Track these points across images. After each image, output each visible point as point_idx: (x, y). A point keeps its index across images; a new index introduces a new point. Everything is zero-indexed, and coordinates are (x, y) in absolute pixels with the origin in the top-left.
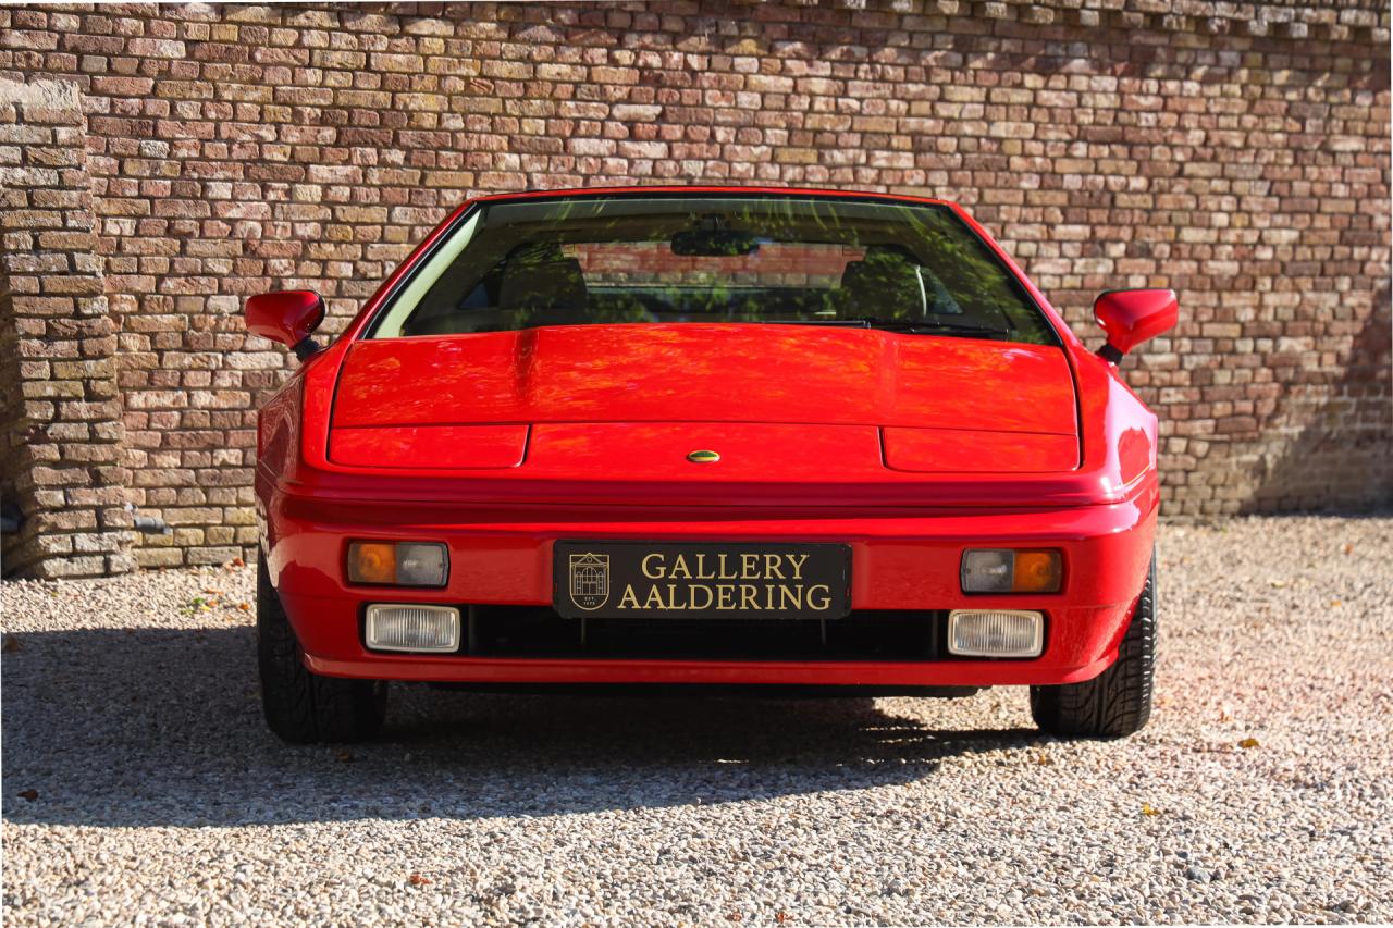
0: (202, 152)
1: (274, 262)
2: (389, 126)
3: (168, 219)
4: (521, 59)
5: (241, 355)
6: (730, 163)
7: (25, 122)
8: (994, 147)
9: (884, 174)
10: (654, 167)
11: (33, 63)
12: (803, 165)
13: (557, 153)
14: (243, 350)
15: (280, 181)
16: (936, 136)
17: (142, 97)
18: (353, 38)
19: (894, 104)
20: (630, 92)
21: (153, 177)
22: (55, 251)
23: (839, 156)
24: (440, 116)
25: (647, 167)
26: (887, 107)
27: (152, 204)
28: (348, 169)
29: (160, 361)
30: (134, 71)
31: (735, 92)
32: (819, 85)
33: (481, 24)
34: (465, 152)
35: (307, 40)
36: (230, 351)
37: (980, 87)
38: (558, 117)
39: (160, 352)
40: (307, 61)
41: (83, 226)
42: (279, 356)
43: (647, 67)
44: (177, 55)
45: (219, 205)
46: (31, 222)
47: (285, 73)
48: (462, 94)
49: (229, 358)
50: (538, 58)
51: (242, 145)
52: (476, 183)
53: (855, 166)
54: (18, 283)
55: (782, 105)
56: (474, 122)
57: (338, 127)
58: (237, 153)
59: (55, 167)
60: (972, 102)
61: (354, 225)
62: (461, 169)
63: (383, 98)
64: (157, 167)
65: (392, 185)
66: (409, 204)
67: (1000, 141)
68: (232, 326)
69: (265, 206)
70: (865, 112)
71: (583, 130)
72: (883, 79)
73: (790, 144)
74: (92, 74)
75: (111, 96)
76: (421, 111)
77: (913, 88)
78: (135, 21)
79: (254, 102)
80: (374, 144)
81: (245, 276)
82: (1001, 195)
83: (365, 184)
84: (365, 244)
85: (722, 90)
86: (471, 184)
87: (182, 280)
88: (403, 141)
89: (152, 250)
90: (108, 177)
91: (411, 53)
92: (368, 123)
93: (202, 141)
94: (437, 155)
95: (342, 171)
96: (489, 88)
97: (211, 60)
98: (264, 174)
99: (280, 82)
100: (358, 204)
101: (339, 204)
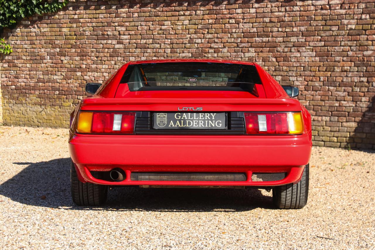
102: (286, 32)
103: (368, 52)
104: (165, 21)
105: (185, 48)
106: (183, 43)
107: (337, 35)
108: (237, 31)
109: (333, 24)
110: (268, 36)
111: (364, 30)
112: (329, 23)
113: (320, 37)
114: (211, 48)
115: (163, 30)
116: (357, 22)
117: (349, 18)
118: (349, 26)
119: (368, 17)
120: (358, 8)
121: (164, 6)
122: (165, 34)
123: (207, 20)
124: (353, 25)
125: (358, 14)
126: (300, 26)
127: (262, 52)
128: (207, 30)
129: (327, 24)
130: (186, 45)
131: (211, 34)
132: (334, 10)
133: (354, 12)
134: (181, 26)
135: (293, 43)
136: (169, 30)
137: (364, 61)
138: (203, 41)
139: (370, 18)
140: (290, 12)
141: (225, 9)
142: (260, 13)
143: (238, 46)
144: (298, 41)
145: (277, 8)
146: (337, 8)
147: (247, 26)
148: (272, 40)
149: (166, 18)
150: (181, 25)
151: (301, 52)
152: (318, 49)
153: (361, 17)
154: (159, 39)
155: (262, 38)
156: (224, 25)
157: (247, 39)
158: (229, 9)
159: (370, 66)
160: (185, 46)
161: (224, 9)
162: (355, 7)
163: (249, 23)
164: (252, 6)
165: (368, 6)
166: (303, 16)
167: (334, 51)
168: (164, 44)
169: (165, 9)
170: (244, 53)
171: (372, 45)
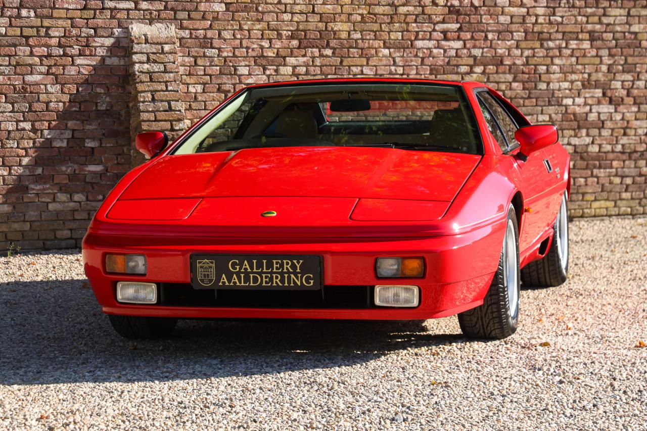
0: (234, 53)
2: (324, 38)
3: (218, 84)
4: (389, 5)
6: (495, 49)
7: (149, 43)
8: (633, 36)
9: (575, 51)
10: (456, 53)
11: (153, 16)
12: (533, 49)
13: (408, 48)
15: (272, 65)
16: (602, 33)
17: (205, 29)
19: (579, 18)
20: (444, 18)
21: (211, 65)
22: (162, 101)
23: (551, 44)
24: (349, 32)
25: (453, 53)
26: (576, 20)
27: (211, 78)
28: (305, 59)
30: (200, 17)
31: (497, 16)
32: (540, 11)
34: (362, 49)
37: (625, 8)
38: (408, 31)
40: (284, 10)
41: (175, 89)
43: (452, 6)
44: (221, 10)
45: (242, 77)
46: (151, 88)
47: (273, 16)
48: (360, 22)
50: (397, 4)
51: (253, 50)
52: (367, 63)
53: (560, 48)
54: (144, 116)
55: (522, 21)
56: (366, 35)
57: (299, 40)
58: (251, 53)
59: (163, 63)
60: (620, 16)
62: (360, 57)
63: (321, 26)
64: (213, 61)
65: (326, 66)
66: (335, 74)
67: (636, 34)
69: (265, 77)
70: (565, 22)
71: (420, 36)
72: (573, 7)
73: (526, 39)
74: (181, 20)
75: (190, 29)
76: (340, 31)
77: (589, 10)
79: (258, 30)
80: (317, 47)
82: (637, 60)
83: (313, 65)
85: (491, 15)
86: (365, 64)
88: (331, 45)
89: (211, 99)
90: (189, 66)
91: (334, 4)
92: (314, 37)
93: (234, 48)
94: (348, 51)
95: (302, 60)
96: (373, 19)
97: (238, 11)
98: (264, 62)
99: (271, 20)
100: (309, 74)
101: (301, 75)
103: (34, 76)
111: (24, 37)
116: (10, 21)
119: (32, 14)
124: (4, 27)
125: (12, 8)
133: (4, 4)
137: (25, 91)
139: (36, 16)
153: (19, 14)
159: (38, 100)
171: (42, 64)
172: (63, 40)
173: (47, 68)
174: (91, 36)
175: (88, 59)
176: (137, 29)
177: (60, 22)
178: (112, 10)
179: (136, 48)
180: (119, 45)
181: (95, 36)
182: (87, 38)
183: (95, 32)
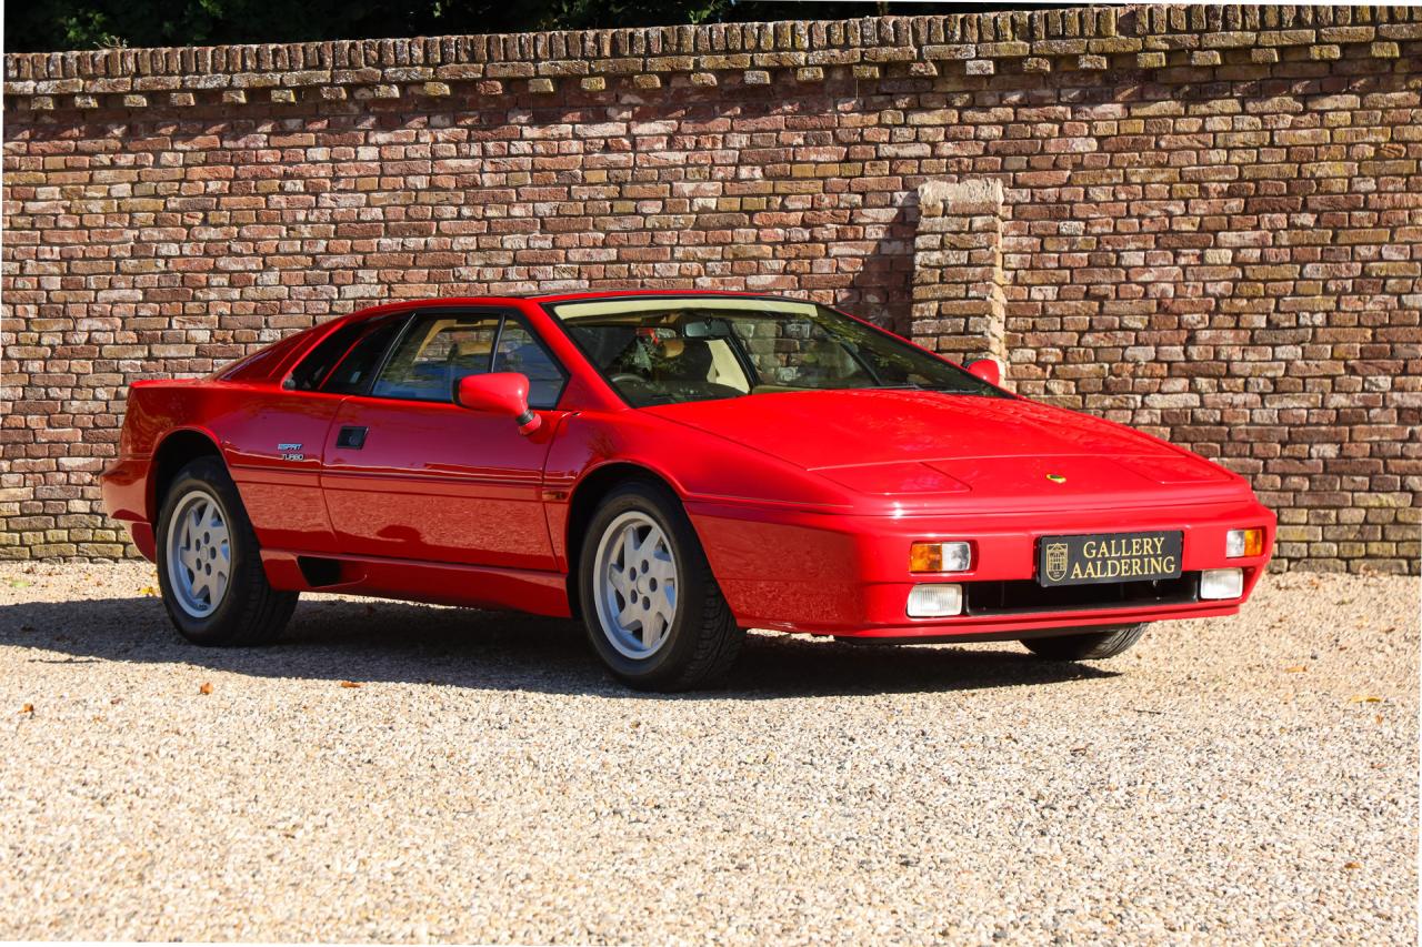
1: (1186, 317)
2: (1298, 192)
3: (1088, 285)
5: (1159, 397)
7: (948, 215)
11: (963, 167)
14: (1159, 392)
15: (1189, 248)
17: (1060, 186)
18: (1257, 120)
21: (1070, 251)
22: (956, 316)
24: (1350, 180)
27: (1071, 274)
28: (1257, 234)
29: (1084, 402)
30: (1050, 165)
33: (1388, 95)
34: (1380, 211)
35: (1210, 126)
36: (1147, 394)
39: (1084, 395)
40: (1211, 143)
42: (1196, 397)
44: (1087, 149)
45: (1131, 271)
46: (938, 295)
47: (1189, 156)
48: (1372, 159)
49: (1147, 399)
51: (1152, 219)
52: (1392, 238)
56: (1386, 183)
57: (1246, 198)
58: (1148, 226)
59: (967, 249)
61: (1265, 282)
62: (1375, 226)
63: (1289, 170)
64: (1074, 243)
65: (1302, 245)
66: (1322, 261)
68: (1149, 372)
69: (1177, 270)
74: (1015, 171)
75: (1031, 187)
76: (1328, 177)
78: (1050, 126)
79: (1161, 182)
80: (1282, 211)
81: (1159, 330)
83: (1274, 246)
84: (1278, 298)
86: (1387, 239)
87: (1102, 335)
88: (1311, 205)
89: (1073, 311)
90: (1032, 253)
91: (1315, 127)
92: (1274, 192)
93: (1115, 218)
94: (1350, 216)
95: (1250, 235)
96: (1400, 151)
97: (1121, 151)
98: (1174, 243)
99: (1185, 163)
100: (1268, 263)
101: (1249, 264)
102: (489, 219)
103: (762, 277)
104: (40, 185)
105: (116, 274)
106: (109, 258)
107: (661, 229)
108: (311, 218)
109: (647, 195)
110: (423, 233)
111: (747, 212)
112: (629, 191)
113: (602, 235)
114: (216, 270)
115: (31, 215)
116: (723, 187)
117: (697, 177)
118: (699, 202)
119: (758, 173)
120: (725, 147)
121: (33, 138)
122: (41, 230)
123: (202, 184)
124: (712, 197)
125: (725, 165)
126: (534, 202)
127: (403, 281)
128: (201, 215)
129: (625, 195)
130: (121, 263)
131: (215, 226)
132: (647, 152)
133: (713, 159)
134: (102, 203)
135: (512, 254)
136: (56, 215)
138: (187, 249)
139: (766, 177)
140: (499, 157)
141: (269, 147)
142: (393, 160)
143: (316, 264)
144: (529, 247)
145: (453, 146)
146: (659, 146)
147: (347, 200)
148: (439, 243)
149: (43, 175)
150: (102, 198)
151: (539, 281)
152: (597, 271)
153: (736, 173)
154: (15, 246)
155: (404, 236)
156: (263, 199)
157: (349, 242)
158: (281, 149)
160: (117, 266)
161: (265, 148)
162: (714, 144)
163: (355, 191)
164: (366, 138)
165: (758, 139)
166: (544, 170)
167: (653, 277)
168: (37, 260)
169: (37, 146)
170: (339, 286)
171: (775, 257)
172: (808, 213)
173: (784, 263)
174: (857, 207)
175: (852, 246)
176: (931, 191)
177: (804, 185)
178: (892, 159)
179: (925, 224)
180: (904, 218)
181: (864, 207)
182: (851, 209)
183: (864, 199)
